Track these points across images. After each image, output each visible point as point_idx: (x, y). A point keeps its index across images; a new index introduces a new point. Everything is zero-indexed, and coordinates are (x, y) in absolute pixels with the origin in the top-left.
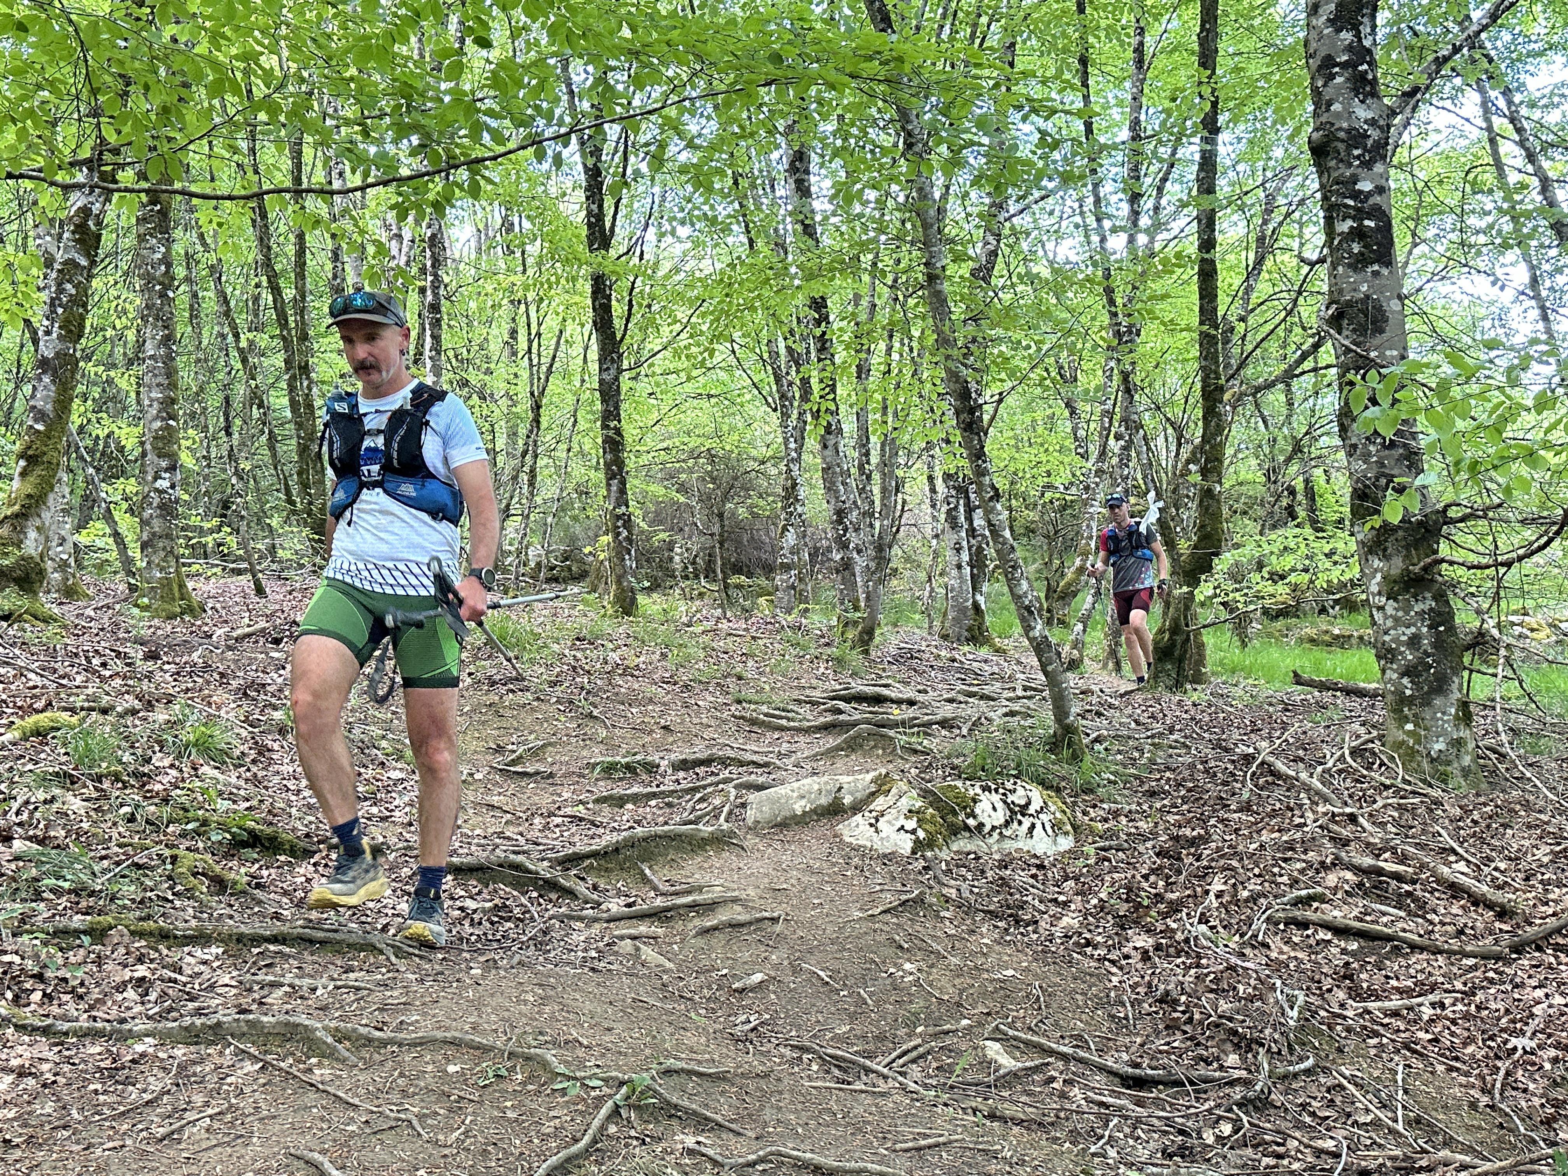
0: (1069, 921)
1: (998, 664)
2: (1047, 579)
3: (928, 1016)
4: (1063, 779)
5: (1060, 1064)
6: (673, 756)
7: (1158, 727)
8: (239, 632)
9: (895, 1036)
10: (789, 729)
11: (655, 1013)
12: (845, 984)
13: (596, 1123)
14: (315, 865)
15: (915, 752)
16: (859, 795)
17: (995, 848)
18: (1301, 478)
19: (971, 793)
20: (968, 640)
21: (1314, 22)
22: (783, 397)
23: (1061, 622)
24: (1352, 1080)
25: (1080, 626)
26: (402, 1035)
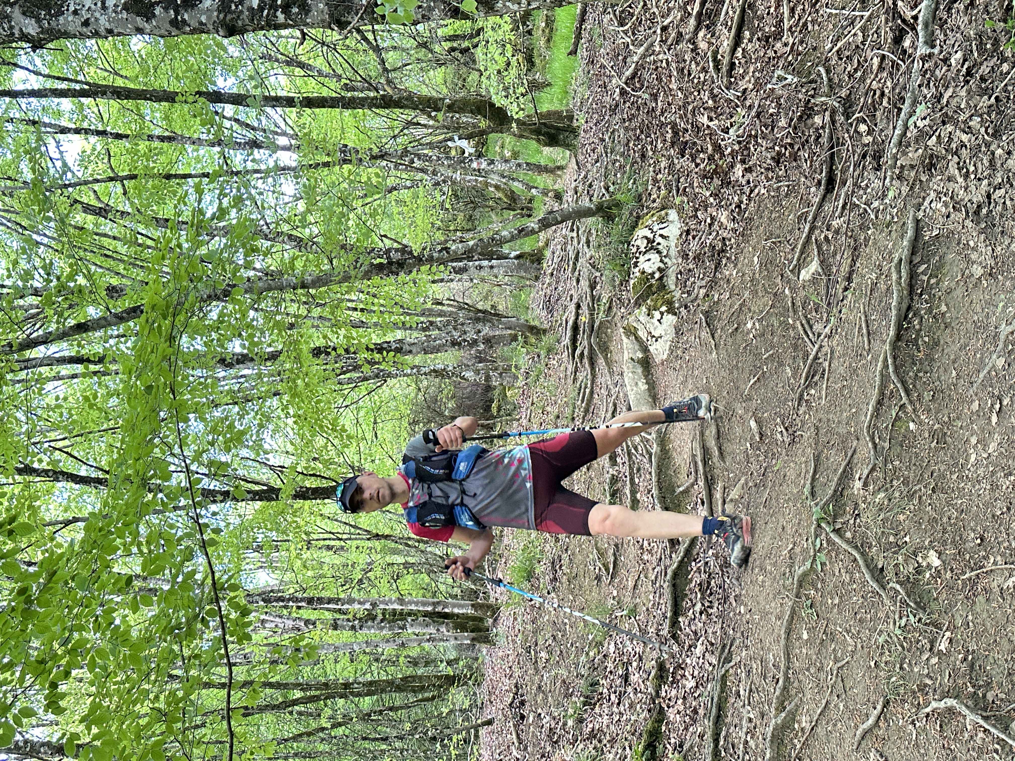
0: (723, 217)
1: (556, 245)
2: (502, 209)
3: (782, 315)
4: (631, 214)
5: (817, 232)
6: (607, 465)
7: (600, 149)
8: (515, 741)
9: (794, 338)
10: (592, 388)
11: (774, 495)
12: (759, 367)
13: (844, 546)
14: (669, 707)
15: (610, 308)
16: (637, 347)
17: (674, 261)
18: (443, 43)
19: (638, 274)
20: (539, 263)
21: (148, 31)
22: (377, 376)
23: (530, 201)
24: (834, 43)
25: (533, 191)
26: (782, 666)
